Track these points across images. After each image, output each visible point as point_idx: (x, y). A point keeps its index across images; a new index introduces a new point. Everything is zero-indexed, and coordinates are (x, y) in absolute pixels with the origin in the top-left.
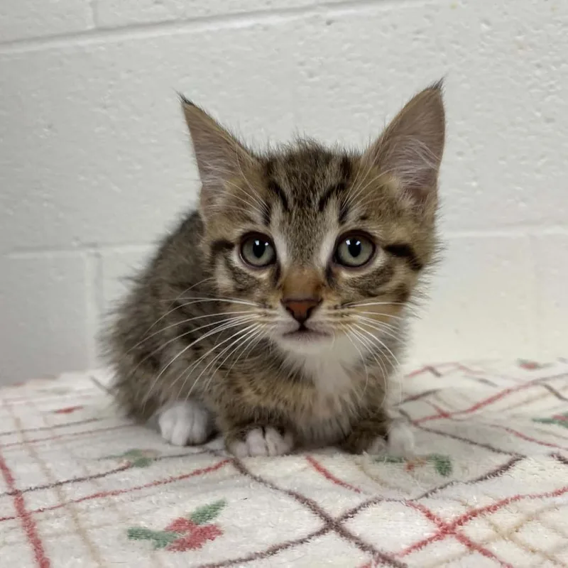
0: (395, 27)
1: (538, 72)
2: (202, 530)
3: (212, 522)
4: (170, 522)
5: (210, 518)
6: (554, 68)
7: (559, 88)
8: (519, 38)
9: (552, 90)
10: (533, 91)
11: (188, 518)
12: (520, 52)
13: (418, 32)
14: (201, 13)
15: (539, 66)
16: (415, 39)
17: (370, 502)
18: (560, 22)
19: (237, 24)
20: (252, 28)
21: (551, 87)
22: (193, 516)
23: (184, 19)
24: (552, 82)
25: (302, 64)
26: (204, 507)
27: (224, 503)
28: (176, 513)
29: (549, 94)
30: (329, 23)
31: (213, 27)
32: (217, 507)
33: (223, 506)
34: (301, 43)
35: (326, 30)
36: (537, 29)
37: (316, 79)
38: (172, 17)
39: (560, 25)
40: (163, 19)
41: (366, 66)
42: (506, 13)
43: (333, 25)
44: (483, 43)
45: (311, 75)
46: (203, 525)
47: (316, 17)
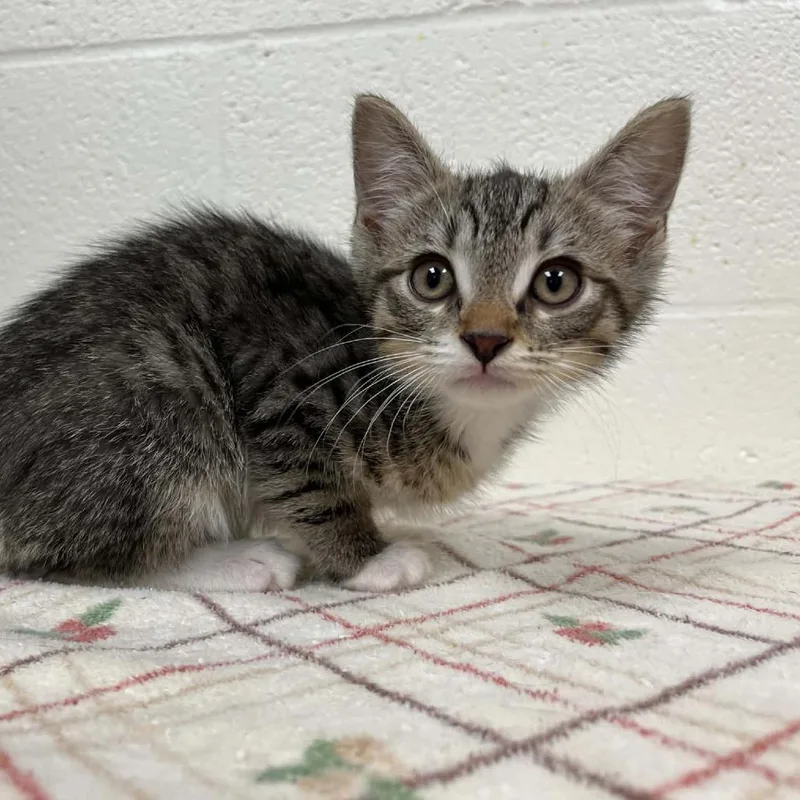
0: (349, 61)
1: (525, 121)
2: (93, 631)
3: (105, 624)
4: (58, 624)
5: (103, 619)
6: (544, 117)
7: (550, 141)
8: (503, 79)
9: (542, 144)
10: (520, 144)
11: (77, 620)
12: (505, 96)
13: (379, 69)
14: (105, 37)
15: (526, 114)
16: (375, 77)
17: (285, 615)
18: (552, 59)
19: (151, 53)
20: (170, 58)
21: (542, 140)
22: (83, 617)
23: (83, 44)
24: (543, 135)
25: (232, 105)
26: (95, 607)
27: (120, 602)
28: (64, 615)
29: (539, 148)
30: (267, 54)
31: (121, 55)
32: (111, 606)
33: (118, 605)
34: (232, 79)
35: (262, 63)
36: (523, 68)
37: (251, 123)
38: (70, 42)
39: (552, 63)
40: (57, 44)
41: (313, 108)
42: (486, 48)
43: (272, 56)
44: (458, 83)
45: (244, 120)
46: (95, 626)
47: (252, 46)
